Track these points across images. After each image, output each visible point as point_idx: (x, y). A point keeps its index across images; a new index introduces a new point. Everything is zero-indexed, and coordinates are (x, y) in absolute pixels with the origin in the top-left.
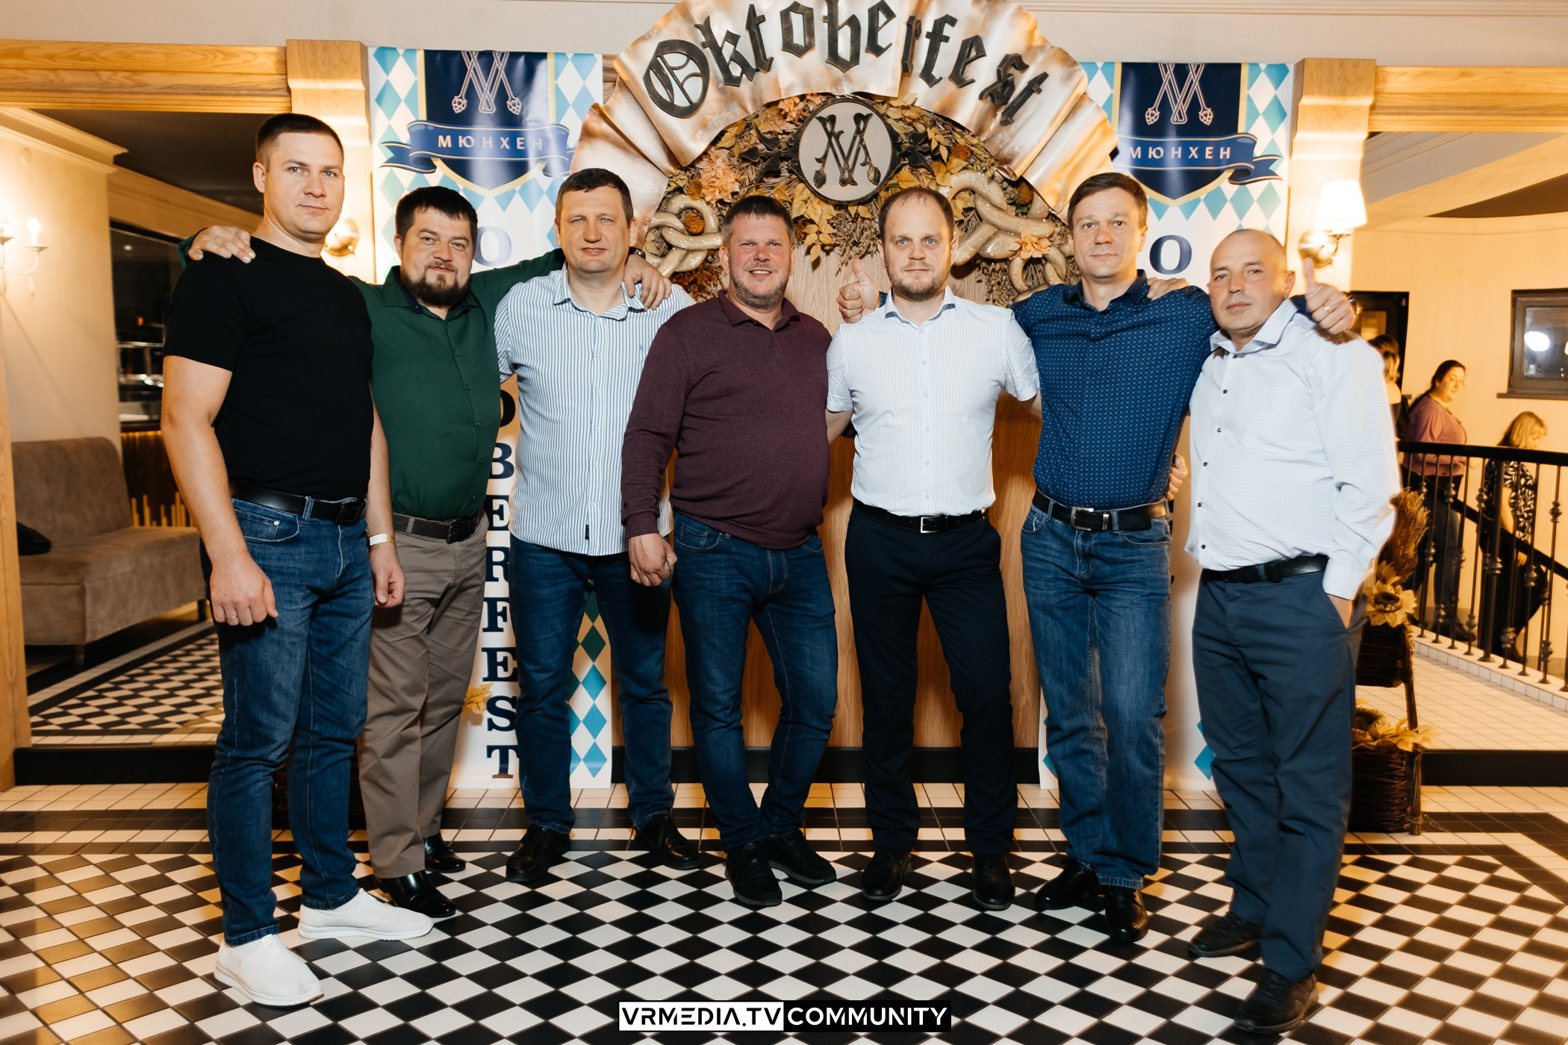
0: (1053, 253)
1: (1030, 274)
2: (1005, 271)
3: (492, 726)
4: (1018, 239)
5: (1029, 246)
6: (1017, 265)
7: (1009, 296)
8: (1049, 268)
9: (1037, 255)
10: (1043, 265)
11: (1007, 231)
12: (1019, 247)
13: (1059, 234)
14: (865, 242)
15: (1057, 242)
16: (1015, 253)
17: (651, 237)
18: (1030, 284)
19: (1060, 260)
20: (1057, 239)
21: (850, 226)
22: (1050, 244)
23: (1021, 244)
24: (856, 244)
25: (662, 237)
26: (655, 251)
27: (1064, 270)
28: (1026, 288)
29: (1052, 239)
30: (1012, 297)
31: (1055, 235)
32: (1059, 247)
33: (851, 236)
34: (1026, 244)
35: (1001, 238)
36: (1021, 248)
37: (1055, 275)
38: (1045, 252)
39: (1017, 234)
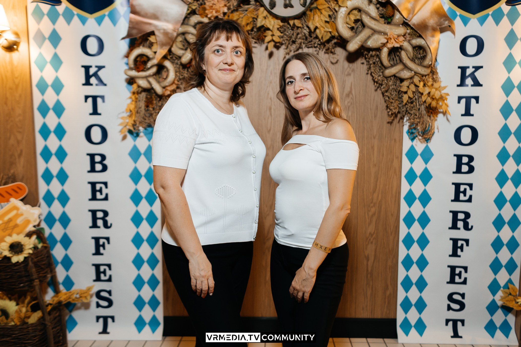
0: (406, 45)
1: (392, 57)
2: (379, 57)
3: (98, 305)
4: (386, 36)
5: (393, 40)
6: (385, 51)
7: (380, 70)
8: (403, 54)
9: (397, 45)
10: (400, 53)
11: (379, 32)
12: (386, 41)
13: (409, 34)
14: (299, 41)
15: (408, 39)
16: (384, 45)
17: (180, 39)
18: (392, 63)
19: (410, 49)
20: (408, 37)
21: (289, 32)
22: (404, 39)
23: (388, 39)
24: (294, 42)
25: (185, 39)
26: (182, 47)
27: (412, 54)
28: (390, 65)
29: (405, 37)
30: (382, 71)
31: (407, 35)
32: (409, 41)
33: (291, 37)
34: (391, 39)
35: (376, 36)
36: (387, 42)
37: (407, 57)
38: (401, 44)
39: (385, 34)
